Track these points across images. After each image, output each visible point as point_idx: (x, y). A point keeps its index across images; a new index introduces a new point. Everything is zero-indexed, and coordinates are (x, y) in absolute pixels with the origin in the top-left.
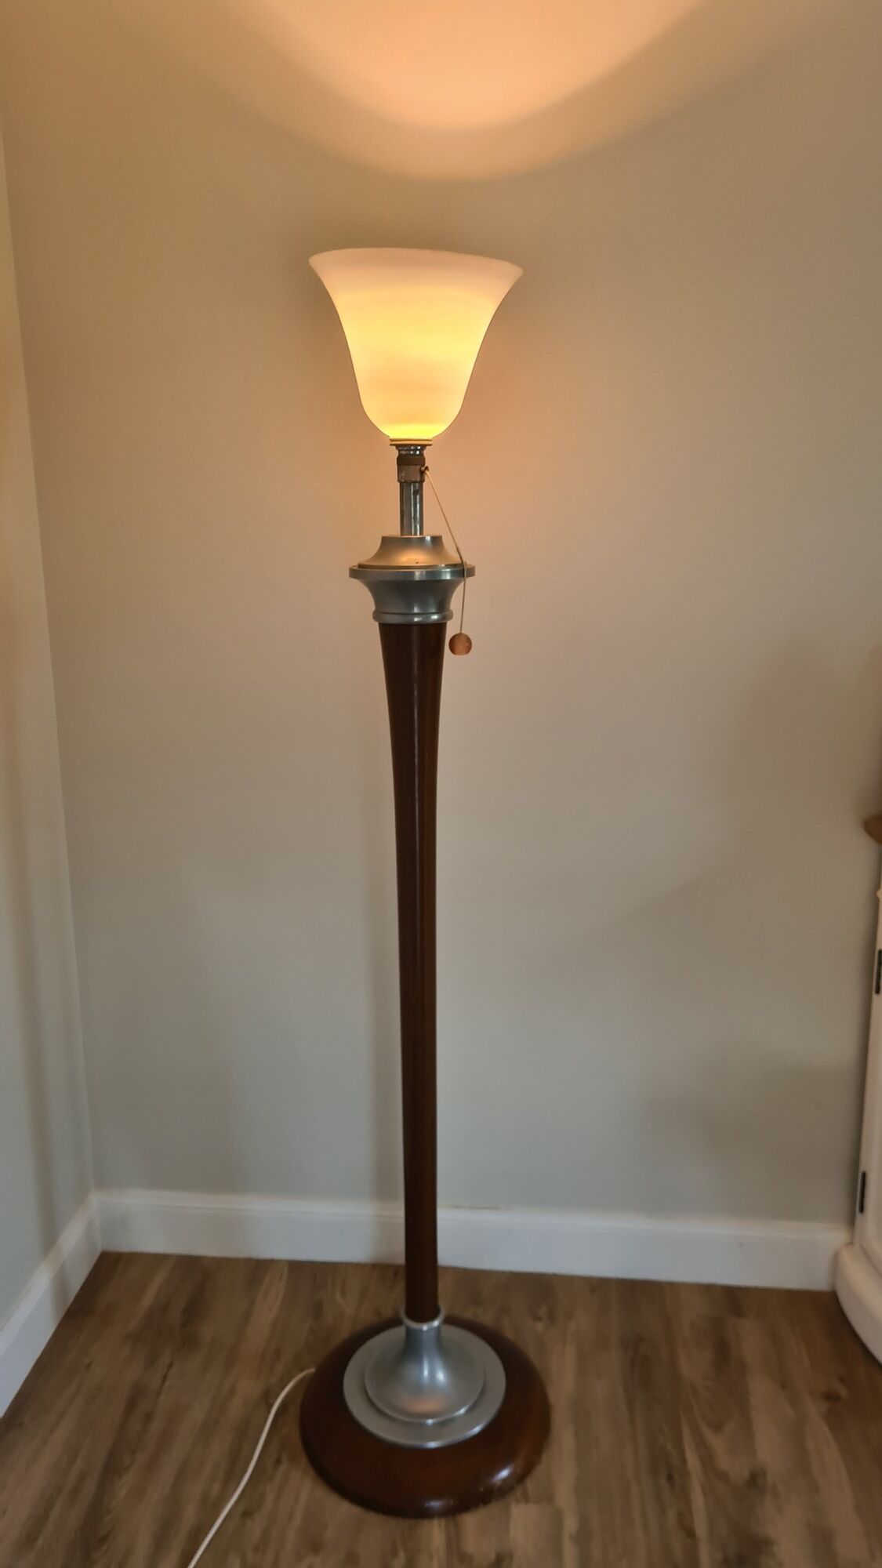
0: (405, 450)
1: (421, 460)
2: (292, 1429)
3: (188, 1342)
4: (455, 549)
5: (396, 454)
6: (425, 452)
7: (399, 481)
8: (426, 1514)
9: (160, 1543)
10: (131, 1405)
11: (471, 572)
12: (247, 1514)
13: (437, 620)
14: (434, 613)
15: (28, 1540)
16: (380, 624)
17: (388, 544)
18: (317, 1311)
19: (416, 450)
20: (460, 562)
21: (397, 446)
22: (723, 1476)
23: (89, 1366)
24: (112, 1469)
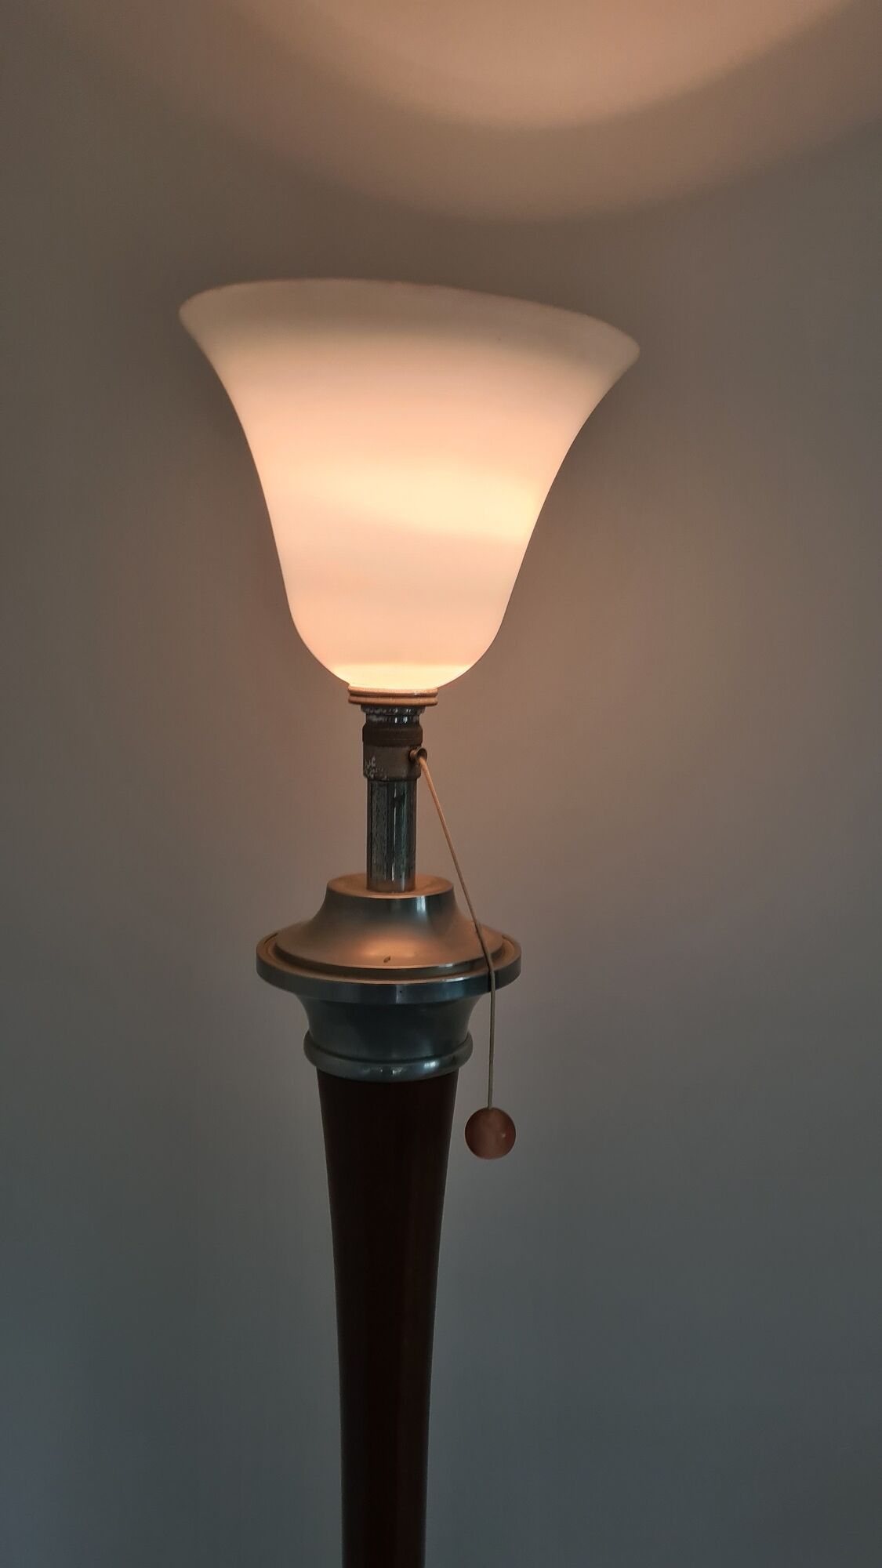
0: (378, 715)
1: (413, 735)
4: (475, 930)
5: (360, 718)
6: (423, 719)
7: (365, 774)
11: (507, 976)
13: (437, 1069)
14: (429, 1059)
16: (320, 1073)
17: (337, 905)
19: (400, 716)
20: (482, 955)
21: (364, 706)
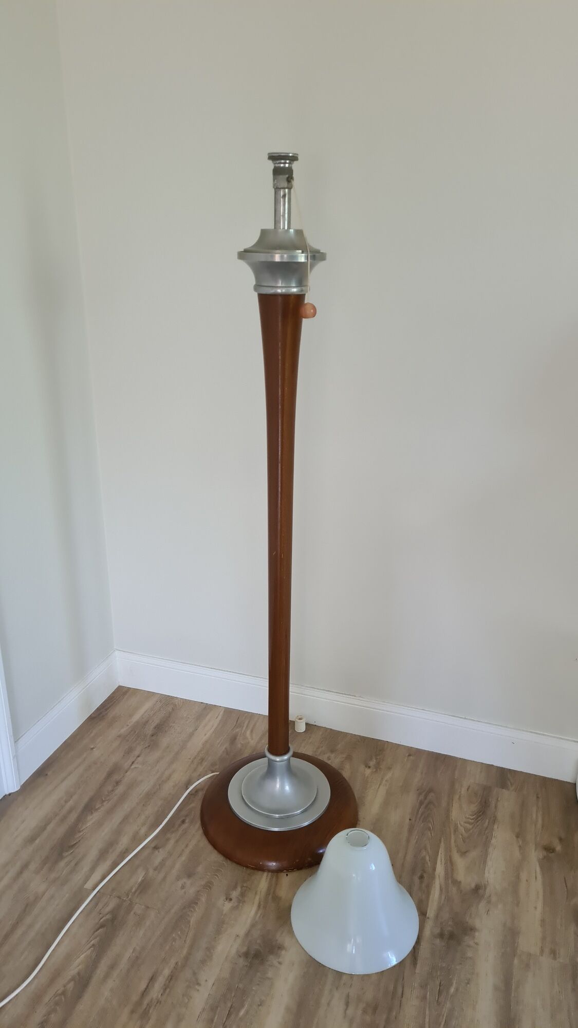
0: (278, 164)
1: (289, 172)
2: (197, 805)
3: (153, 744)
7: (273, 186)
8: (261, 869)
9: (103, 854)
10: (110, 775)
12: (156, 848)
13: (298, 292)
15: (31, 839)
16: (258, 294)
18: (233, 740)
19: (286, 163)
21: (273, 159)
22: (456, 883)
23: (92, 749)
24: (89, 808)
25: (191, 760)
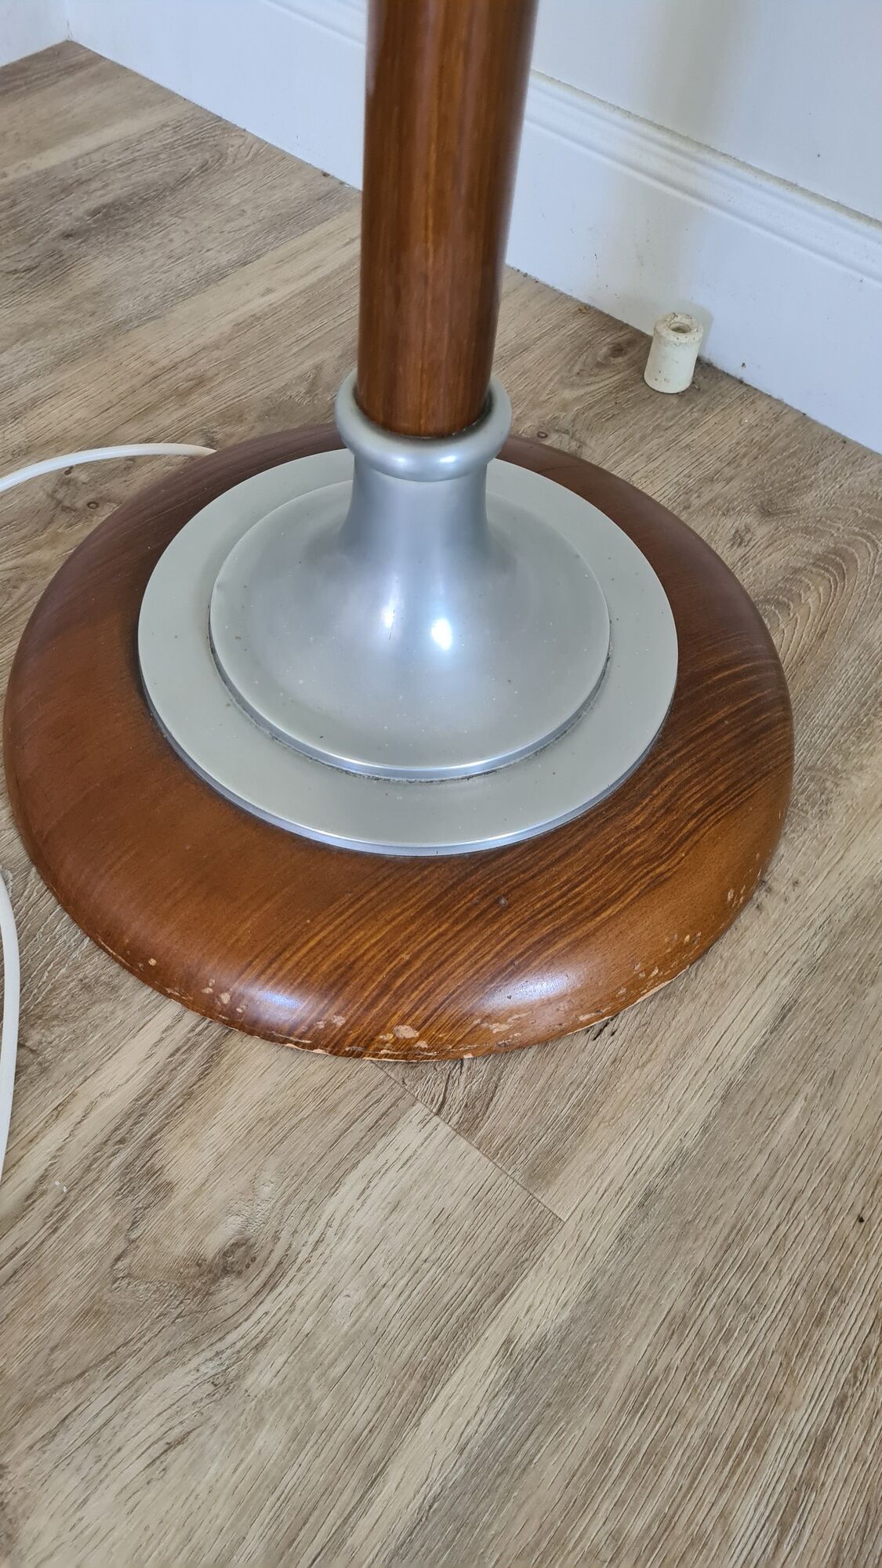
3: (46, 266)
25: (151, 371)
